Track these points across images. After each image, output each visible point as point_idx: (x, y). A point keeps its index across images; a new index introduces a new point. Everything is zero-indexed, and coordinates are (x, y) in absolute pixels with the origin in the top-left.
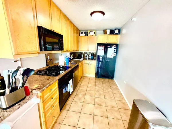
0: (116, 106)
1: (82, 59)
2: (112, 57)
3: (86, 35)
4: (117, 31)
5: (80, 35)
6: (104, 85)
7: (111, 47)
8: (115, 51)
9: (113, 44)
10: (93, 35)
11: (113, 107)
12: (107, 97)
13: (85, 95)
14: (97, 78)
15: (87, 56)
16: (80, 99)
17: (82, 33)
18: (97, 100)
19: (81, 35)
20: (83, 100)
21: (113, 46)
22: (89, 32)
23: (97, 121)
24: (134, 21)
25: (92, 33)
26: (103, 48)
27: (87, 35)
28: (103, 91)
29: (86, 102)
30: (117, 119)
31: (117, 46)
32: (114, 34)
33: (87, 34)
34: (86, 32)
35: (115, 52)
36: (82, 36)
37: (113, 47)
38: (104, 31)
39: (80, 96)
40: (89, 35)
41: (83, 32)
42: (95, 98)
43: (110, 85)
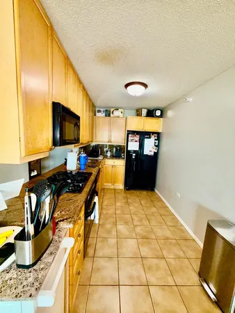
0: (171, 236)
1: (100, 158)
2: (152, 154)
3: (106, 116)
4: (158, 113)
5: (95, 115)
6: (143, 202)
7: (150, 138)
8: (157, 144)
9: (153, 133)
10: (118, 117)
11: (167, 238)
12: (153, 223)
13: (115, 224)
14: (127, 190)
15: (107, 152)
16: (109, 232)
17: (99, 111)
18: (138, 229)
19: (98, 114)
20: (114, 233)
21: (153, 136)
22: (112, 110)
23: (150, 268)
24: (189, 101)
25: (117, 113)
26: (137, 138)
27: (109, 116)
28: (143, 212)
29: (122, 237)
30: (179, 258)
31: (158, 135)
32: (153, 116)
33: (108, 114)
34: (106, 110)
35: (156, 146)
36: (98, 117)
37: (153, 138)
38: (137, 111)
39: (108, 226)
40: (112, 115)
41: (102, 110)
42: (135, 226)
43: (152, 201)
